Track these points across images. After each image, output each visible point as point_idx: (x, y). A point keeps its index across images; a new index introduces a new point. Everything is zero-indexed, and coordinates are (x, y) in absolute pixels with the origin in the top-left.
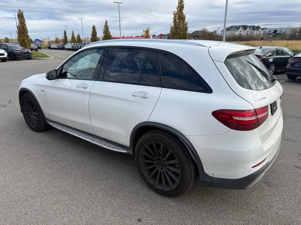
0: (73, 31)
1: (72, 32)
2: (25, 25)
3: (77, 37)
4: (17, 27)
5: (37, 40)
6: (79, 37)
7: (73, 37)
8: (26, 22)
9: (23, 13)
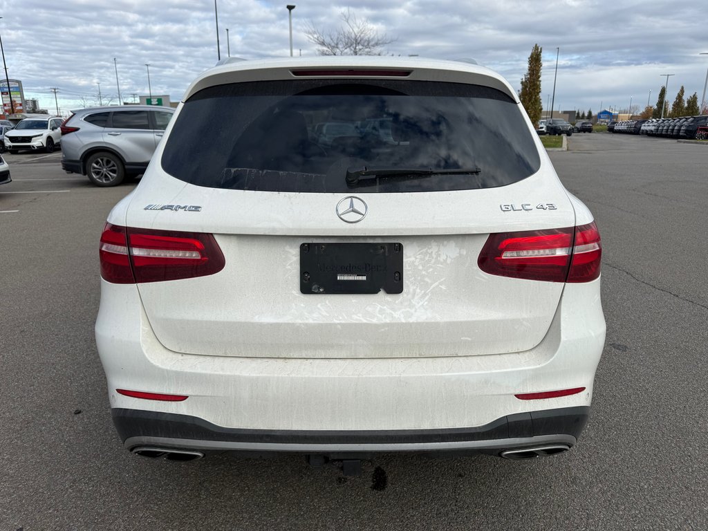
0: (683, 88)
1: (678, 91)
2: (539, 77)
3: (689, 102)
4: (522, 83)
5: (605, 112)
6: (693, 101)
7: (679, 103)
8: (541, 71)
9: (541, 52)
